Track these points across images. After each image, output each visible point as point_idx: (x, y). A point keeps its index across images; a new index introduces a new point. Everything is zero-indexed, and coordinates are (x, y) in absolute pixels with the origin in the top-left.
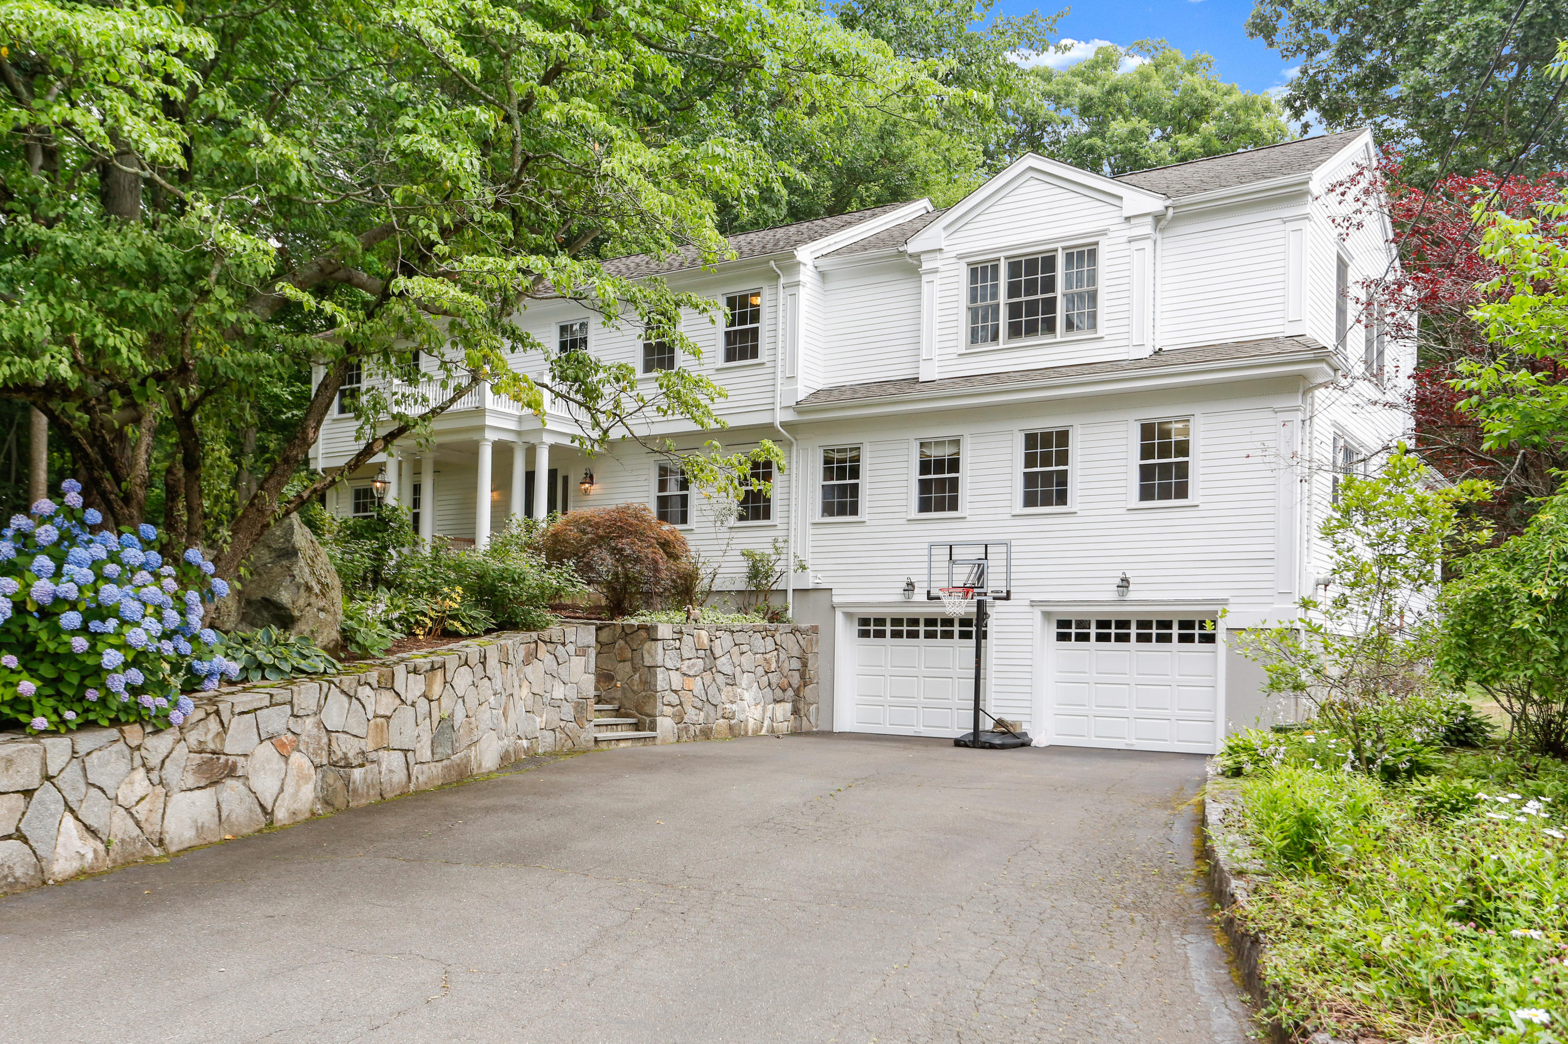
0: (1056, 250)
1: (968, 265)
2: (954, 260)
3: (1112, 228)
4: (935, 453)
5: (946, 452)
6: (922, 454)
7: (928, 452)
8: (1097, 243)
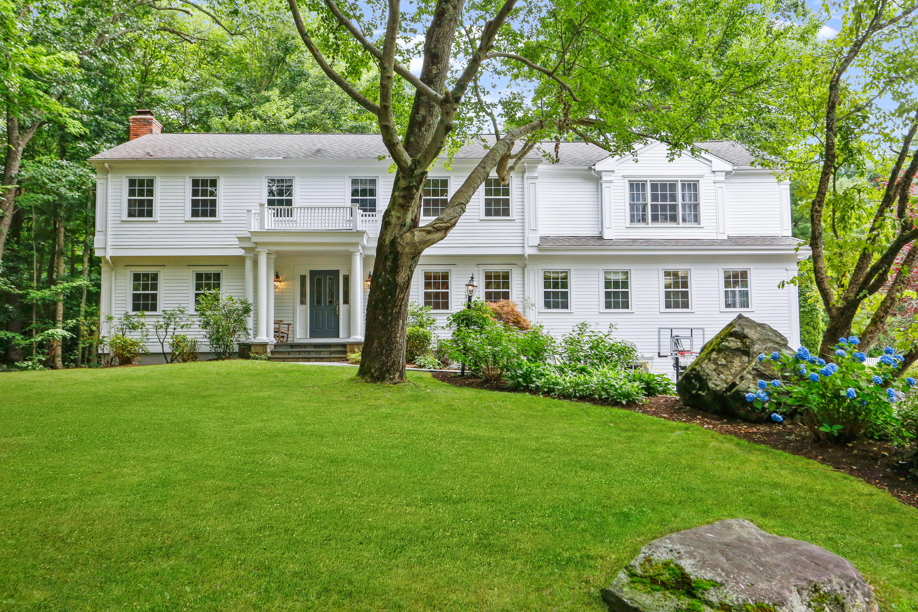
0: (677, 181)
1: (629, 181)
2: (621, 178)
3: (706, 175)
4: (613, 277)
5: (620, 277)
6: (606, 279)
7: (608, 277)
8: (698, 181)
